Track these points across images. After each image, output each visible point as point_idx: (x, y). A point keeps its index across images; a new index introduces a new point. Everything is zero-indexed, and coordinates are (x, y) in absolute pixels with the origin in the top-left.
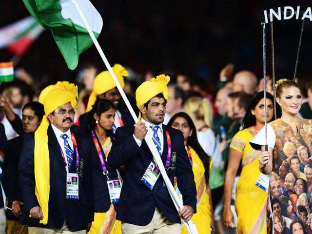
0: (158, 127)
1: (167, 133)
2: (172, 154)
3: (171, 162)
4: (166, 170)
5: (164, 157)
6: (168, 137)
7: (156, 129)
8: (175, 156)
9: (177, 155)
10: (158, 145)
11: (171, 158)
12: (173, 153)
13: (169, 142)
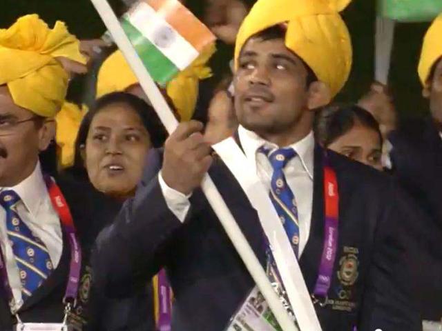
0: (291, 155)
1: (328, 174)
2: (339, 254)
3: (335, 281)
4: (316, 306)
5: (309, 264)
6: (331, 189)
7: (280, 158)
8: (352, 263)
9: (360, 257)
10: (286, 216)
11: (337, 267)
12: (346, 249)
13: (331, 209)
